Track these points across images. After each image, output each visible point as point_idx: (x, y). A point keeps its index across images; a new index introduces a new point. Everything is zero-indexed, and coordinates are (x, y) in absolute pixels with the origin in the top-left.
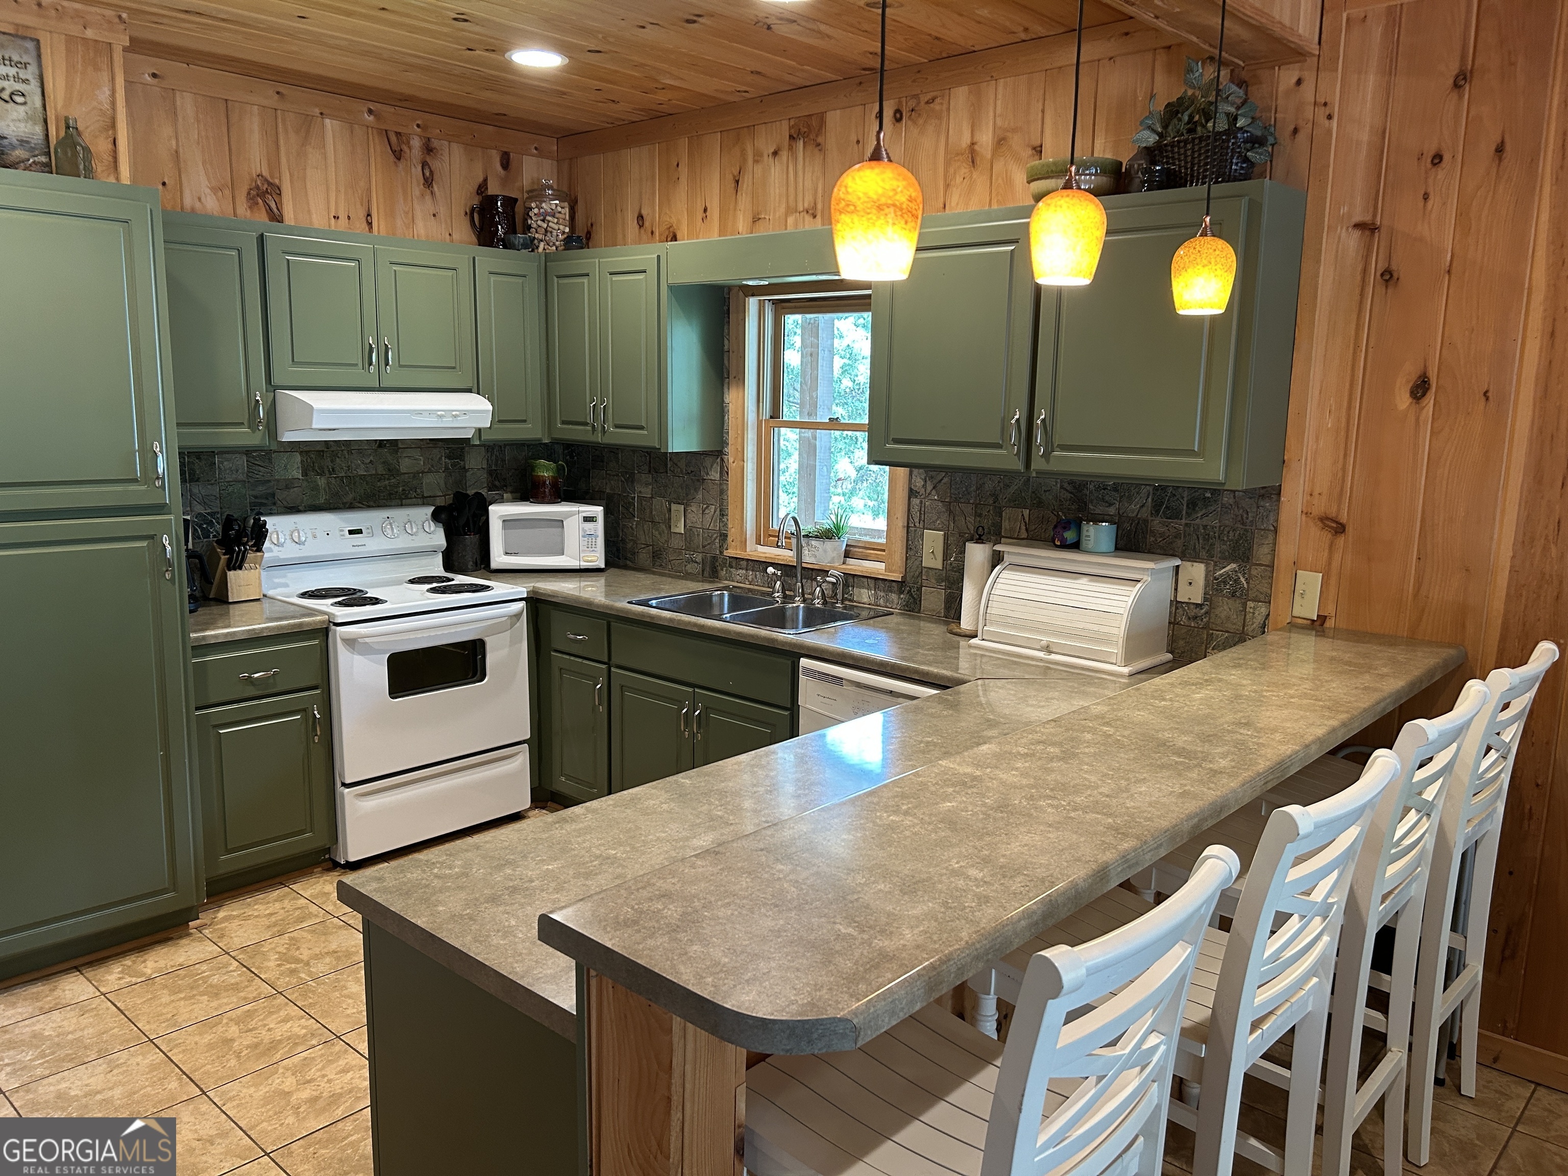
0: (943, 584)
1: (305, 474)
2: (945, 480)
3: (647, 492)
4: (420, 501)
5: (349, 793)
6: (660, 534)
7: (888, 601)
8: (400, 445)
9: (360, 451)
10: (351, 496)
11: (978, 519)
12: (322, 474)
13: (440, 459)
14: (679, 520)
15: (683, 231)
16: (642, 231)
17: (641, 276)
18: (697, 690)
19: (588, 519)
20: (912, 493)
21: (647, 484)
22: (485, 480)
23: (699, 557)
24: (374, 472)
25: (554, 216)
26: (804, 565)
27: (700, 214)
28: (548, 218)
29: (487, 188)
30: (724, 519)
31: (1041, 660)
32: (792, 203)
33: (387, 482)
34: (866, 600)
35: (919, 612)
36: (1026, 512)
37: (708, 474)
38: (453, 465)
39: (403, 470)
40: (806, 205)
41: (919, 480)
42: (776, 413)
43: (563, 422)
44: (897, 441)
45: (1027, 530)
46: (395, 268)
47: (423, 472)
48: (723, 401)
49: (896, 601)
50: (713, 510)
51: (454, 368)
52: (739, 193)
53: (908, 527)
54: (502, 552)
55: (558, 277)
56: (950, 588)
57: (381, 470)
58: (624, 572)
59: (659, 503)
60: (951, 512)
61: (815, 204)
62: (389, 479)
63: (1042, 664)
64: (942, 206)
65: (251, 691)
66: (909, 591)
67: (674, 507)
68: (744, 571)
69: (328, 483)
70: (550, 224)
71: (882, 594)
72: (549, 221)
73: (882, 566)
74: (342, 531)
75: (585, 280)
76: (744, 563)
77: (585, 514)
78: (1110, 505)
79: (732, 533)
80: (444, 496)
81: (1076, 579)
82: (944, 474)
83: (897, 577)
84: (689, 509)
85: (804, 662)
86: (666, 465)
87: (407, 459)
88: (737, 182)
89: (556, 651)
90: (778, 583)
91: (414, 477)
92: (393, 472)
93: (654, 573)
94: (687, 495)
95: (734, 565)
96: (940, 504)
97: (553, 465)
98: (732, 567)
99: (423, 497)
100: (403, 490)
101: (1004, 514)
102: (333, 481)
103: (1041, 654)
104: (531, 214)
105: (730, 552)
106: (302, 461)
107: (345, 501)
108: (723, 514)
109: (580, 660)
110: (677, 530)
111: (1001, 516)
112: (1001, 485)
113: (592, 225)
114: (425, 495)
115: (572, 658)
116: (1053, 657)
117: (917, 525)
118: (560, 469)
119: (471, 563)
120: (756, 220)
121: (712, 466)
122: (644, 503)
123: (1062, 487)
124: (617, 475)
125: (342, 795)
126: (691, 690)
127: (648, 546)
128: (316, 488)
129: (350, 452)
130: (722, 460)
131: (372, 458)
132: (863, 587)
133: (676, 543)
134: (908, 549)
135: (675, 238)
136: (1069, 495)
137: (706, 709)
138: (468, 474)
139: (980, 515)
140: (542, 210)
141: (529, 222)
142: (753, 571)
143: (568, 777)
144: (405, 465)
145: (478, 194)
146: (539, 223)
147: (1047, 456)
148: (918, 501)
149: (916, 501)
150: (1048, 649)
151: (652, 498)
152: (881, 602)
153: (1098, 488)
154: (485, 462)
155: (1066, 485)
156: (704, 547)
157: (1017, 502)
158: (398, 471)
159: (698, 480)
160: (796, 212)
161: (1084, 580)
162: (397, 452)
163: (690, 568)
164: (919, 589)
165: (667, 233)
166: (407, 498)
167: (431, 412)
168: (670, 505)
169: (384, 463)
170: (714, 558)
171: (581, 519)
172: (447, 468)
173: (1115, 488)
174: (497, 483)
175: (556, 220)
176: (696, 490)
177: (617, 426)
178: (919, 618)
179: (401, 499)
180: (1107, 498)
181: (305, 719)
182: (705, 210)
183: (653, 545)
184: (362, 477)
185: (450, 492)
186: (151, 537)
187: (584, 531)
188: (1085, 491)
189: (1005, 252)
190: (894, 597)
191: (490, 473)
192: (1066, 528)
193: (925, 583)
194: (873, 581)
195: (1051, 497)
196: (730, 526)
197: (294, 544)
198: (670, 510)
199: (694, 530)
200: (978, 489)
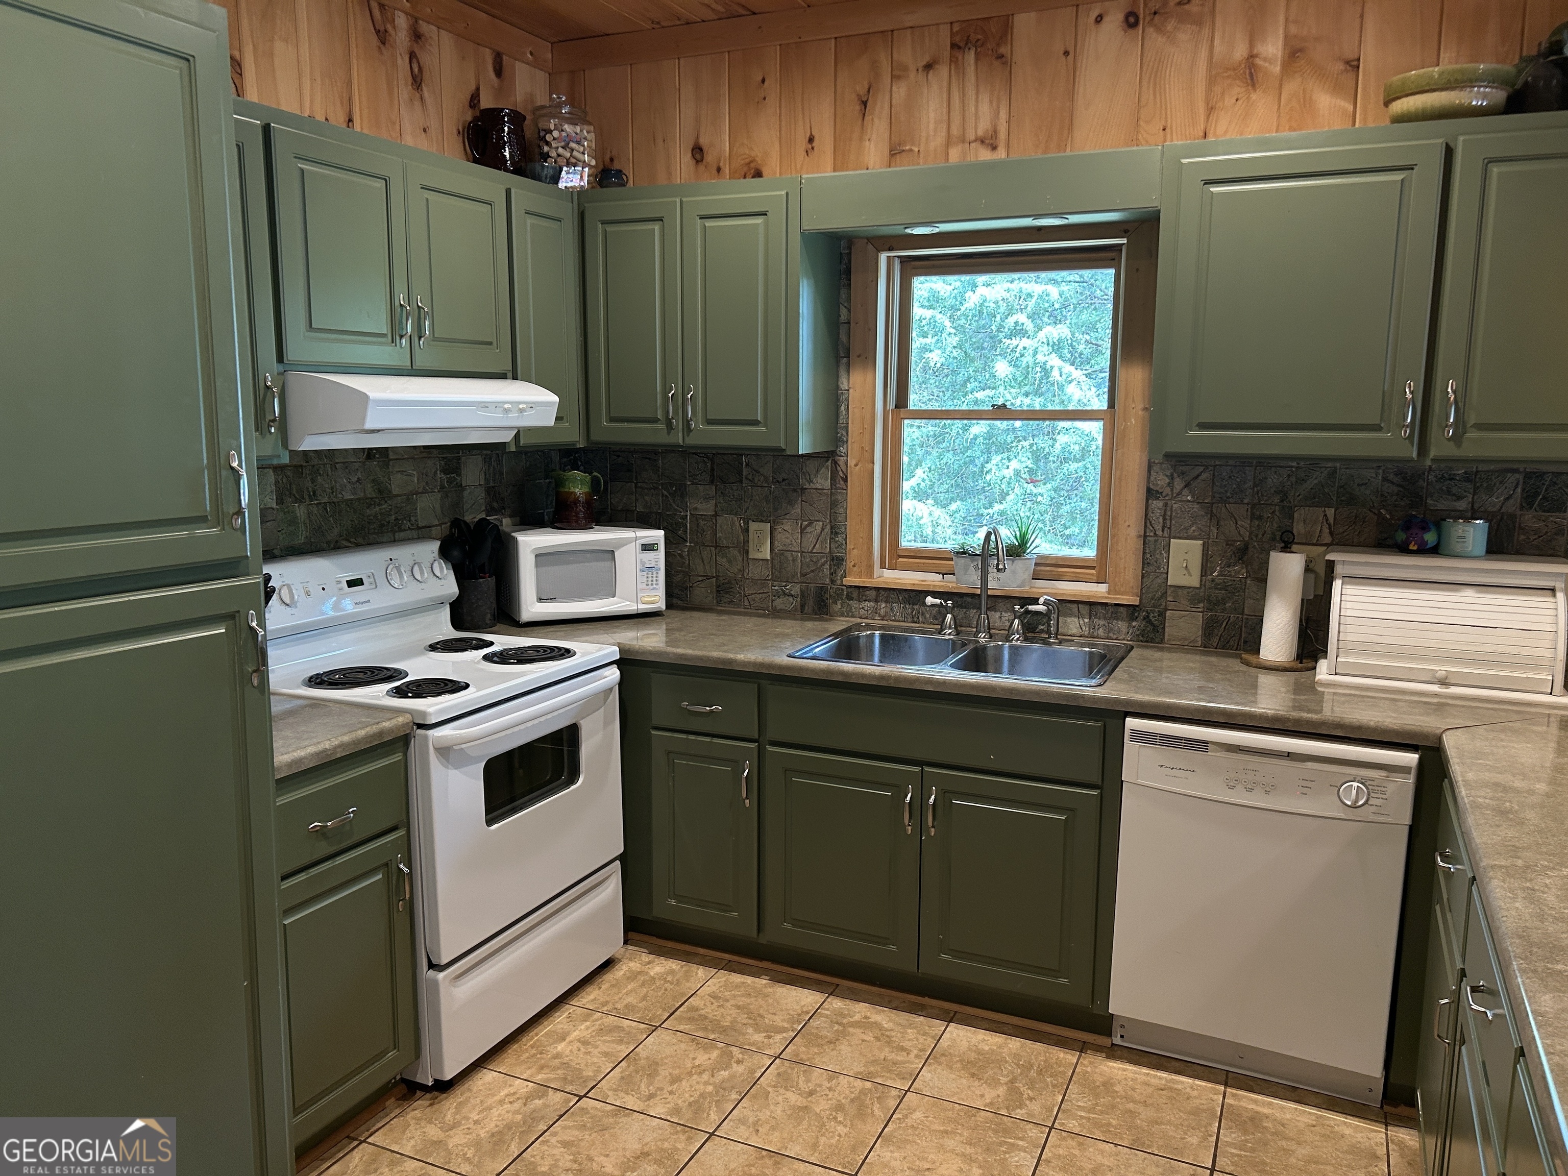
0: (1201, 605)
1: (280, 501)
2: (1204, 476)
3: (706, 508)
4: (414, 534)
5: (445, 977)
6: (729, 561)
7: (1110, 630)
8: (391, 456)
9: (346, 465)
10: (336, 531)
11: (1257, 523)
12: (300, 501)
13: (435, 473)
14: (766, 541)
15: (771, 168)
16: (701, 167)
17: (759, 220)
18: (927, 769)
19: (648, 547)
20: (1151, 493)
21: (707, 499)
22: (482, 501)
23: (796, 589)
24: (362, 495)
25: (578, 143)
26: (990, 593)
27: (802, 144)
28: (573, 145)
29: (479, 101)
30: (840, 538)
31: (1436, 695)
32: (955, 131)
33: (377, 509)
34: (1074, 631)
35: (1162, 641)
36: (1331, 512)
37: (811, 481)
38: (450, 481)
39: (396, 491)
40: (980, 133)
41: (1161, 476)
42: (902, 401)
43: (612, 420)
44: (1203, 426)
45: (1331, 533)
46: (427, 194)
47: (417, 493)
48: (838, 388)
49: (1124, 630)
50: (819, 528)
51: (491, 343)
52: (866, 118)
53: (1145, 536)
54: (535, 598)
55: (604, 223)
56: (1211, 610)
57: (370, 491)
58: (688, 614)
59: (728, 524)
60: (1212, 515)
61: (995, 131)
62: (379, 505)
63: (1435, 700)
64: (1202, 134)
65: (325, 849)
66: (1146, 618)
67: (753, 526)
68: (872, 604)
69: (309, 514)
70: (575, 153)
71: (1102, 622)
72: (572, 150)
73: (1102, 588)
74: (339, 582)
75: (657, 227)
76: (873, 593)
77: (644, 541)
78: (1459, 498)
79: (853, 555)
80: (440, 525)
81: (1456, 591)
82: (1202, 469)
83: (1131, 599)
84: (779, 528)
85: (1132, 723)
86: (740, 473)
87: (399, 476)
88: (865, 104)
89: (657, 728)
90: (949, 616)
91: (408, 499)
92: (384, 493)
93: (720, 613)
94: (776, 510)
95: (855, 595)
96: (1196, 506)
97: (588, 477)
98: (852, 599)
99: (419, 528)
100: (396, 519)
101: (1296, 515)
102: (315, 510)
103: (1435, 688)
104: (548, 138)
105: (852, 580)
106: (277, 482)
107: (329, 538)
108: (835, 531)
109: (708, 739)
110: (760, 556)
111: (1291, 517)
112: (1293, 479)
113: (612, 160)
114: (420, 524)
115: (692, 737)
116: (1454, 690)
117: (1160, 533)
118: (595, 483)
119: (489, 616)
120: (895, 152)
121: (818, 471)
122: (702, 523)
123: (1385, 479)
124: (655, 488)
125: (435, 984)
126: (917, 769)
127: (708, 578)
128: (293, 522)
129: (334, 467)
130: (835, 463)
131: (359, 475)
132: (1071, 615)
133: (755, 572)
134: (1146, 563)
135: (758, 174)
136: (1395, 489)
137: (945, 794)
138: (466, 493)
139: (1260, 518)
140: (564, 134)
141: (546, 149)
142: (886, 602)
143: (680, 898)
144: (397, 484)
145: (471, 107)
146: (560, 150)
147: (1457, 439)
148: (1160, 504)
149: (1157, 504)
150: (1443, 683)
151: (716, 515)
152: (1101, 632)
153: (1441, 479)
154: (482, 477)
155: (1391, 477)
156: (803, 575)
157: (1316, 499)
158: (390, 492)
159: (795, 490)
160: (963, 141)
161: (1469, 593)
162: (387, 466)
163: (779, 603)
164: (1162, 614)
165: (745, 169)
166: (401, 530)
167: (497, 405)
168: (747, 523)
169: (373, 481)
170: (822, 590)
171: (639, 547)
172: (442, 487)
173: (1468, 478)
174: (495, 505)
175: (582, 149)
176: (791, 503)
177: (710, 422)
178: (1162, 649)
179: (394, 532)
180: (1454, 490)
181: (387, 878)
182: (811, 140)
183: (717, 577)
184: (349, 503)
185: (446, 520)
186: (230, 617)
187: (643, 563)
188: (1421, 483)
189: (1395, 182)
190: (1122, 625)
191: (489, 491)
192: (1425, 528)
193: (1171, 605)
194: (1087, 607)
195: (1368, 492)
196: (850, 546)
197: (284, 607)
198: (747, 530)
199: (788, 554)
200: (1255, 485)
